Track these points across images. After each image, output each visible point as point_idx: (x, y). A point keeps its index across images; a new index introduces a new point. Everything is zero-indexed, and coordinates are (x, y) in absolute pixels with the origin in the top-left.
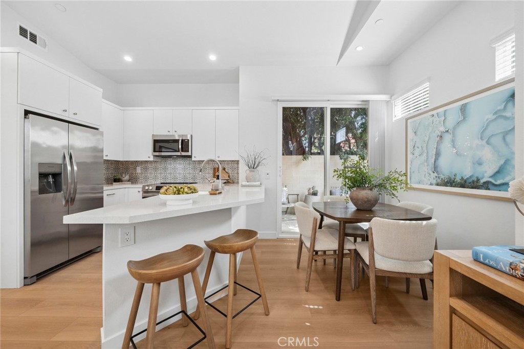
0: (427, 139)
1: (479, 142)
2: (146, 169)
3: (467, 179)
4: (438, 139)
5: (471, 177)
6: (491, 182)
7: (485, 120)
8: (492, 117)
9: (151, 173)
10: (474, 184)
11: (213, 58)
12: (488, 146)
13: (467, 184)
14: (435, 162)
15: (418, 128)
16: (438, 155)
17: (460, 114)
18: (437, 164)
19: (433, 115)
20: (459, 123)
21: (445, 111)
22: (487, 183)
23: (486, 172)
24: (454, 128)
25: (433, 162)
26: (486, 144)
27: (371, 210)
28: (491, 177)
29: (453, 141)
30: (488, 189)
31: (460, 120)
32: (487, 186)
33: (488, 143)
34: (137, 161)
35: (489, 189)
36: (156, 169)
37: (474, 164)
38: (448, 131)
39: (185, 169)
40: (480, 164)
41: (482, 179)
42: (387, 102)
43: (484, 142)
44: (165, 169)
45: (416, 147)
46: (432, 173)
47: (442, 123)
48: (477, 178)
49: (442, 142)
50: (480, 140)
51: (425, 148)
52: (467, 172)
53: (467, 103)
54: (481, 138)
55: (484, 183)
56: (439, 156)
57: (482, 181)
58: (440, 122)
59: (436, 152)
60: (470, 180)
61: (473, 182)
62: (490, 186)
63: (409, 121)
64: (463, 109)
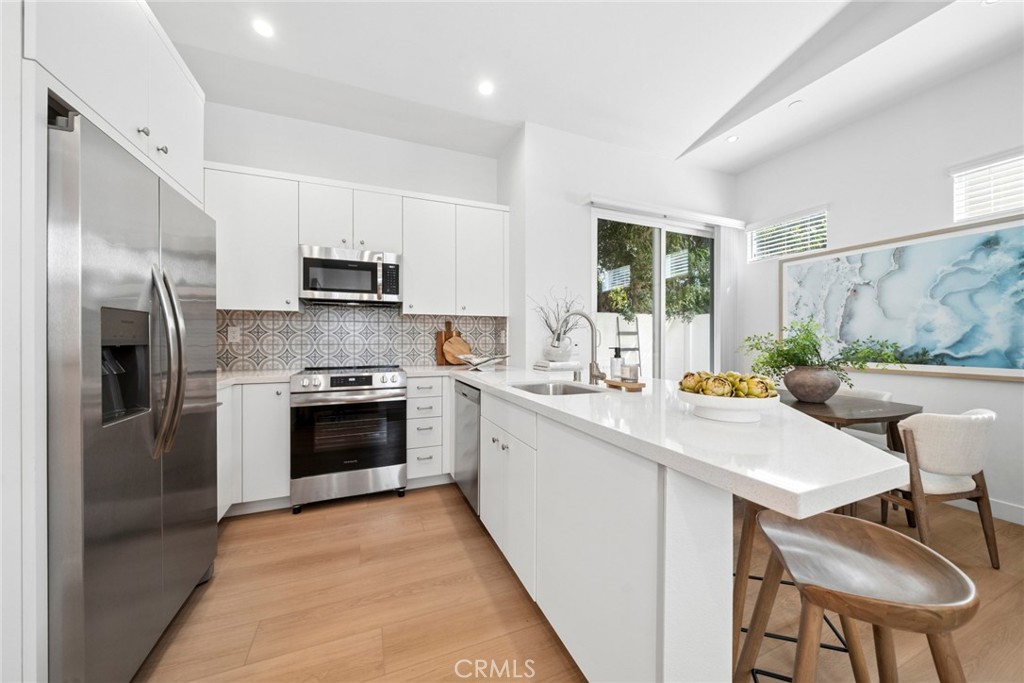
0: (825, 293)
1: (929, 301)
2: (258, 332)
3: (905, 350)
4: (849, 294)
5: (912, 348)
6: (948, 356)
7: (938, 273)
8: (950, 269)
9: (273, 344)
10: (921, 358)
11: (486, 88)
12: (944, 307)
13: (905, 358)
14: (842, 326)
15: (805, 276)
16: (848, 316)
17: (893, 261)
18: (846, 329)
19: (838, 260)
20: (890, 274)
21: (863, 254)
22: (942, 356)
23: (939, 341)
24: (881, 280)
25: (839, 327)
26: (939, 304)
27: (823, 404)
28: (947, 348)
29: (879, 297)
30: (943, 363)
31: (892, 269)
32: (940, 360)
33: (943, 302)
34: (228, 312)
35: (945, 364)
36: (288, 333)
37: (917, 330)
38: (868, 284)
39: (367, 334)
40: (929, 330)
41: (932, 350)
42: (739, 232)
43: (937, 301)
44: (315, 333)
45: (801, 305)
46: (836, 343)
47: (857, 271)
48: (924, 349)
49: (856, 299)
50: (930, 299)
51: (820, 306)
52: (907, 341)
53: (906, 247)
54: (932, 296)
55: (936, 356)
56: (850, 319)
57: (932, 354)
58: (852, 270)
59: (845, 313)
60: (912, 353)
61: (917, 355)
62: (946, 360)
63: (785, 265)
64: (898, 254)
